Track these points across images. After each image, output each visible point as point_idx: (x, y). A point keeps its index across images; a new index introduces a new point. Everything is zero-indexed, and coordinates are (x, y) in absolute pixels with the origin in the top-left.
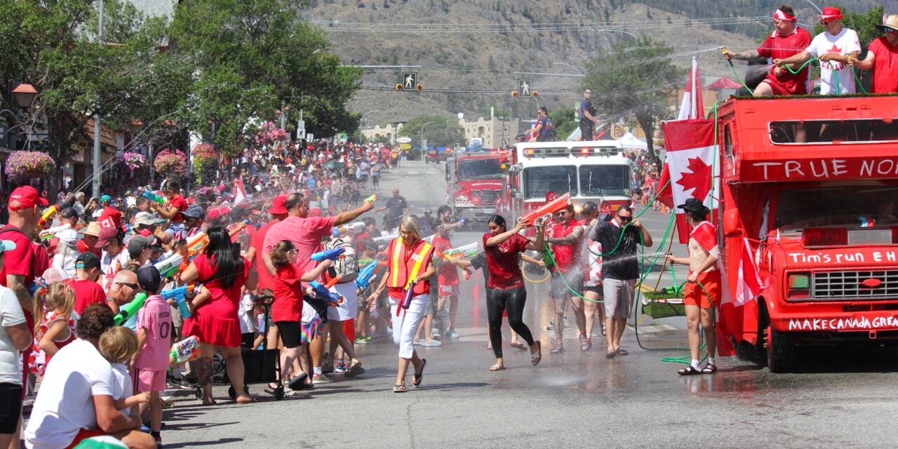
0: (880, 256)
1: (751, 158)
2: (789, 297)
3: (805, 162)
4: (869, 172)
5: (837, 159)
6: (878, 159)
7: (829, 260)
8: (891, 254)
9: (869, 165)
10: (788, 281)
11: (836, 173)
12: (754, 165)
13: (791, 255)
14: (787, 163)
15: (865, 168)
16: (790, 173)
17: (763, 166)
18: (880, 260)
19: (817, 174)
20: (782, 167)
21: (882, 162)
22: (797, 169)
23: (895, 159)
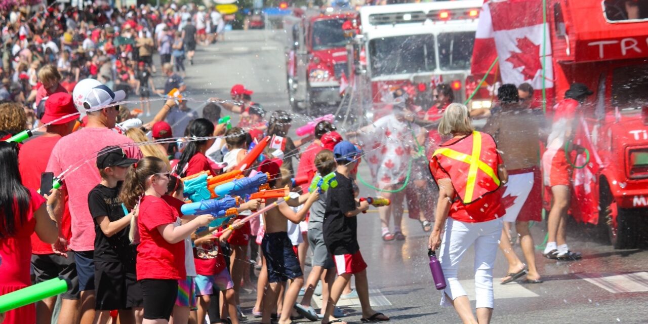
1: (586, 37)
2: (632, 174)
3: (641, 39)
10: (630, 159)
12: (589, 44)
13: (632, 132)
14: (623, 42)
16: (626, 50)
20: (618, 46)
22: (634, 46)
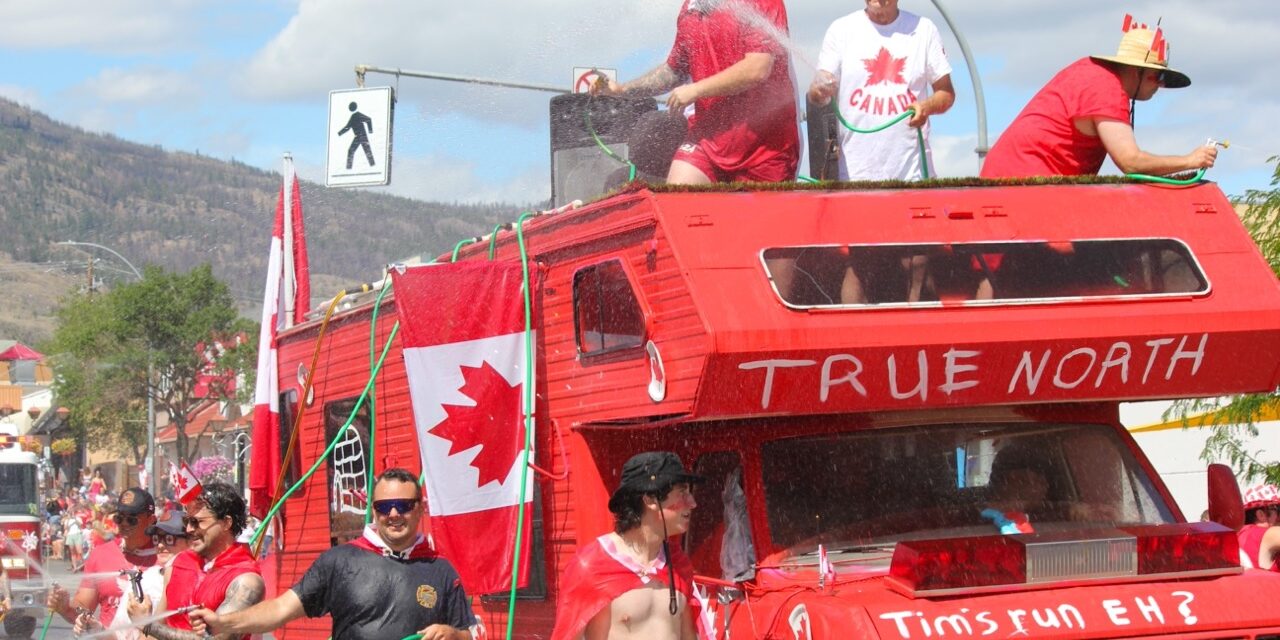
0: (1123, 610)
1: (734, 346)
4: (1032, 385)
5: (959, 347)
6: (1060, 347)
7: (994, 626)
8: (1147, 603)
11: (949, 386)
12: (742, 366)
13: (886, 616)
14: (827, 363)
15: (1024, 372)
16: (832, 389)
17: (761, 370)
18: (1126, 622)
19: (900, 390)
20: (816, 372)
21: (1069, 356)
22: (852, 378)
23: (1102, 345)
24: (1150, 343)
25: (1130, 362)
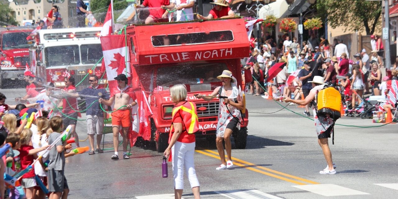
1: (143, 54)
2: (165, 117)
3: (169, 55)
4: (200, 58)
5: (184, 52)
6: (203, 52)
9: (199, 54)
10: (163, 110)
11: (184, 59)
12: (145, 57)
13: (164, 98)
14: (161, 56)
15: (197, 56)
16: (162, 60)
17: (149, 57)
19: (175, 60)
20: (159, 57)
21: (205, 53)
22: (165, 58)
23: (212, 51)
24: (220, 50)
25: (218, 53)
